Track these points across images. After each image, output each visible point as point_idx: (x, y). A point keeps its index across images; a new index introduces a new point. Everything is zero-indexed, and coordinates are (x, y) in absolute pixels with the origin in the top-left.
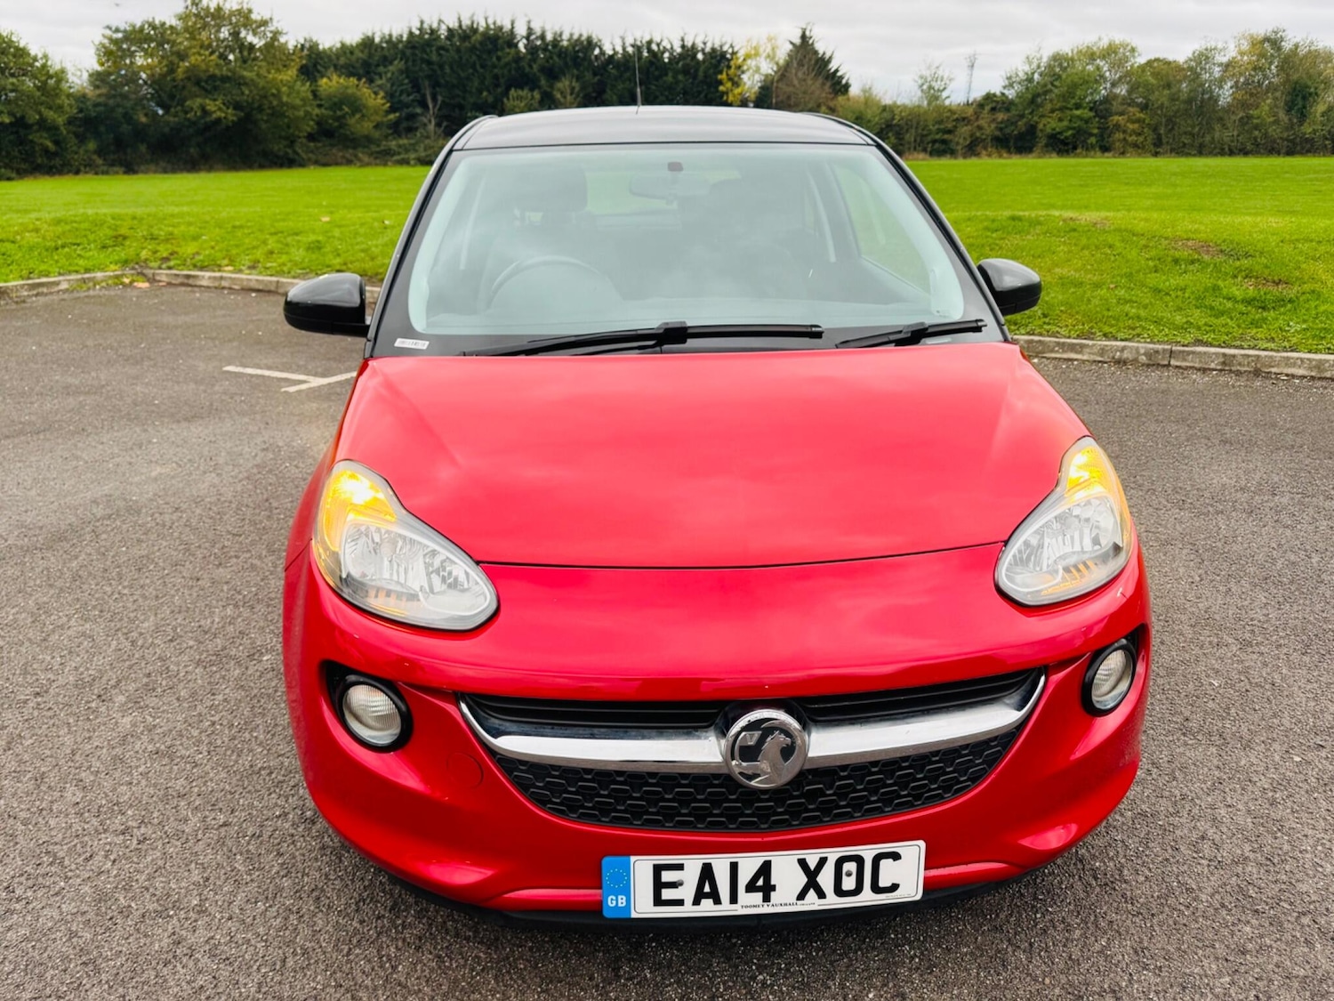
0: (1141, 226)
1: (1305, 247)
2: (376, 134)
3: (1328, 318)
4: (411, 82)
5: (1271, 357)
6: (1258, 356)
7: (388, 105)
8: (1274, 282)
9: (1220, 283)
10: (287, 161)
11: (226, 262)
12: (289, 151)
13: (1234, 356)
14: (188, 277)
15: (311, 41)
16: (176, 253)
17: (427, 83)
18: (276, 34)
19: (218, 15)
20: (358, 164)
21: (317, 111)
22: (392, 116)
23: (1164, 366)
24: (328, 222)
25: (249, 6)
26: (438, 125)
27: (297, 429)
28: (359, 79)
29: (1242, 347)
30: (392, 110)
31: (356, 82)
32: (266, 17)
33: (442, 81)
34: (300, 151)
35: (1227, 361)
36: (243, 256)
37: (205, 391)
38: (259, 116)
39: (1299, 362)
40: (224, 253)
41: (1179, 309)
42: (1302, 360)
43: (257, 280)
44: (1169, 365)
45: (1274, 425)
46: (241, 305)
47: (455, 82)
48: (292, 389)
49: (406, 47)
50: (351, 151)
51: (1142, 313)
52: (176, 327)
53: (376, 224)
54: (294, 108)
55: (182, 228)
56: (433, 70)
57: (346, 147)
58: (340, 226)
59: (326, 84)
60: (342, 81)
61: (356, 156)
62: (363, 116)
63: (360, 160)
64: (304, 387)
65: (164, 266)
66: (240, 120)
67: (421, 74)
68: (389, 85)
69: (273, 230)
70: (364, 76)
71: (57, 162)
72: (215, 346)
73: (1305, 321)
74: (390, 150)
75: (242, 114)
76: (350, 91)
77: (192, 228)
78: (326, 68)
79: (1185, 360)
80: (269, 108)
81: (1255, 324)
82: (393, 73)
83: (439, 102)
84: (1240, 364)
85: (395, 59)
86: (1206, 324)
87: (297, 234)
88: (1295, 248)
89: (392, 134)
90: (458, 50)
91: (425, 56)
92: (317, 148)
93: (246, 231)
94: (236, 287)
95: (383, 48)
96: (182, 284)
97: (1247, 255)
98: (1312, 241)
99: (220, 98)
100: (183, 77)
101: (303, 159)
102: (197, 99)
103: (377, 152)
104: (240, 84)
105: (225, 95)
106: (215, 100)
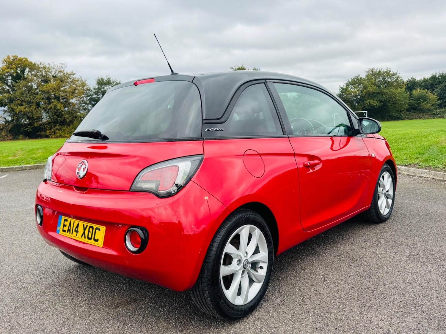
2: (432, 108)
7: (438, 98)
10: (398, 119)
12: (399, 115)
15: (413, 78)
18: (398, 77)
19: (379, 73)
21: (410, 101)
22: (438, 102)
25: (390, 70)
28: (428, 90)
30: (439, 99)
31: (427, 91)
32: (395, 72)
34: (402, 115)
38: (388, 104)
50: (421, 114)
54: (402, 101)
57: (420, 113)
59: (415, 92)
60: (421, 91)
62: (427, 102)
63: (424, 117)
66: (382, 106)
68: (440, 91)
70: (431, 89)
74: (437, 113)
75: (383, 104)
76: (424, 94)
78: (417, 87)
80: (392, 101)
82: (442, 87)
85: (444, 82)
89: (439, 108)
92: (409, 114)
95: (439, 78)
99: (375, 99)
100: (365, 94)
101: (403, 117)
102: (368, 100)
103: (431, 114)
104: (383, 94)
105: (377, 98)
106: (374, 100)
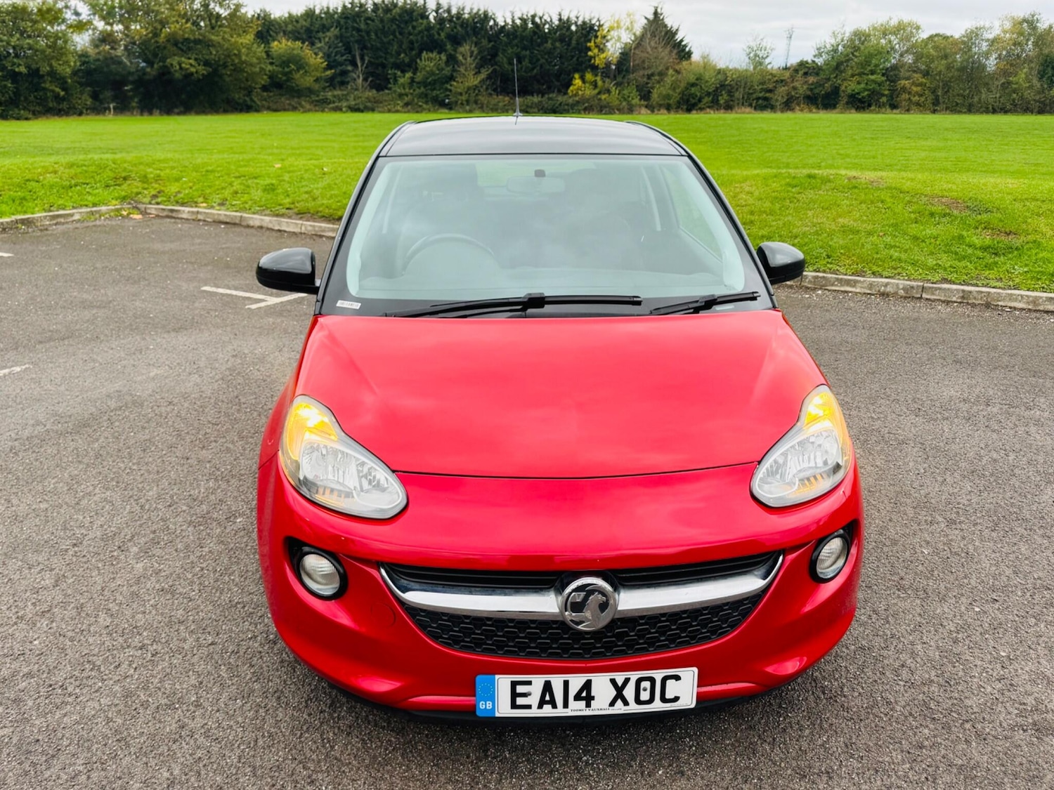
0: (907, 185)
1: (1032, 205)
2: (316, 87)
3: (1044, 263)
4: (344, 45)
5: (999, 293)
6: (989, 293)
7: (326, 63)
8: (1006, 233)
9: (965, 233)
10: (245, 107)
11: (201, 199)
12: (247, 99)
13: (970, 292)
14: (172, 211)
15: (265, 11)
16: (163, 191)
17: (356, 46)
18: (238, 6)
20: (302, 110)
21: (270, 68)
22: (329, 73)
23: (918, 298)
24: (281, 168)
26: (365, 79)
27: (258, 339)
29: (977, 285)
30: (329, 67)
31: (301, 45)
33: (369, 45)
34: (256, 99)
35: (965, 295)
36: (214, 196)
37: (188, 307)
39: (1020, 298)
40: (200, 192)
41: (932, 253)
42: (1021, 297)
43: (225, 215)
44: (921, 298)
45: (995, 348)
46: (213, 235)
47: (378, 45)
48: (254, 306)
49: (340, 17)
50: (296, 100)
51: (903, 256)
52: (164, 253)
53: (317, 170)
54: (251, 65)
55: (168, 171)
56: (360, 35)
57: (293, 97)
58: (289, 172)
59: (277, 46)
60: (289, 43)
61: (300, 104)
62: (306, 72)
63: (302, 107)
64: (262, 304)
65: (153, 202)
66: (209, 74)
67: (352, 39)
68: (327, 48)
69: (237, 174)
70: (307, 40)
71: (65, 105)
72: (195, 270)
73: (1026, 265)
74: (327, 99)
75: (211, 70)
76: (295, 52)
77: (174, 172)
78: (277, 33)
79: (933, 294)
80: (232, 65)
81: (988, 267)
82: (330, 39)
83: (366, 62)
84: (975, 298)
85: (332, 27)
86: (951, 266)
87: (255, 178)
88: (1024, 206)
89: (329, 86)
90: (382, 21)
91: (355, 25)
92: (270, 97)
93: (217, 175)
94: (209, 220)
95: (322, 18)
96: (168, 217)
97: (987, 211)
98: (1037, 200)
99: (193, 57)
100: (165, 40)
101: (258, 106)
102: (176, 58)
103: (317, 101)
104: (209, 46)
105: (196, 54)
106: (189, 58)
